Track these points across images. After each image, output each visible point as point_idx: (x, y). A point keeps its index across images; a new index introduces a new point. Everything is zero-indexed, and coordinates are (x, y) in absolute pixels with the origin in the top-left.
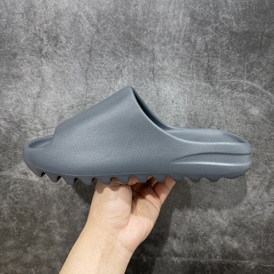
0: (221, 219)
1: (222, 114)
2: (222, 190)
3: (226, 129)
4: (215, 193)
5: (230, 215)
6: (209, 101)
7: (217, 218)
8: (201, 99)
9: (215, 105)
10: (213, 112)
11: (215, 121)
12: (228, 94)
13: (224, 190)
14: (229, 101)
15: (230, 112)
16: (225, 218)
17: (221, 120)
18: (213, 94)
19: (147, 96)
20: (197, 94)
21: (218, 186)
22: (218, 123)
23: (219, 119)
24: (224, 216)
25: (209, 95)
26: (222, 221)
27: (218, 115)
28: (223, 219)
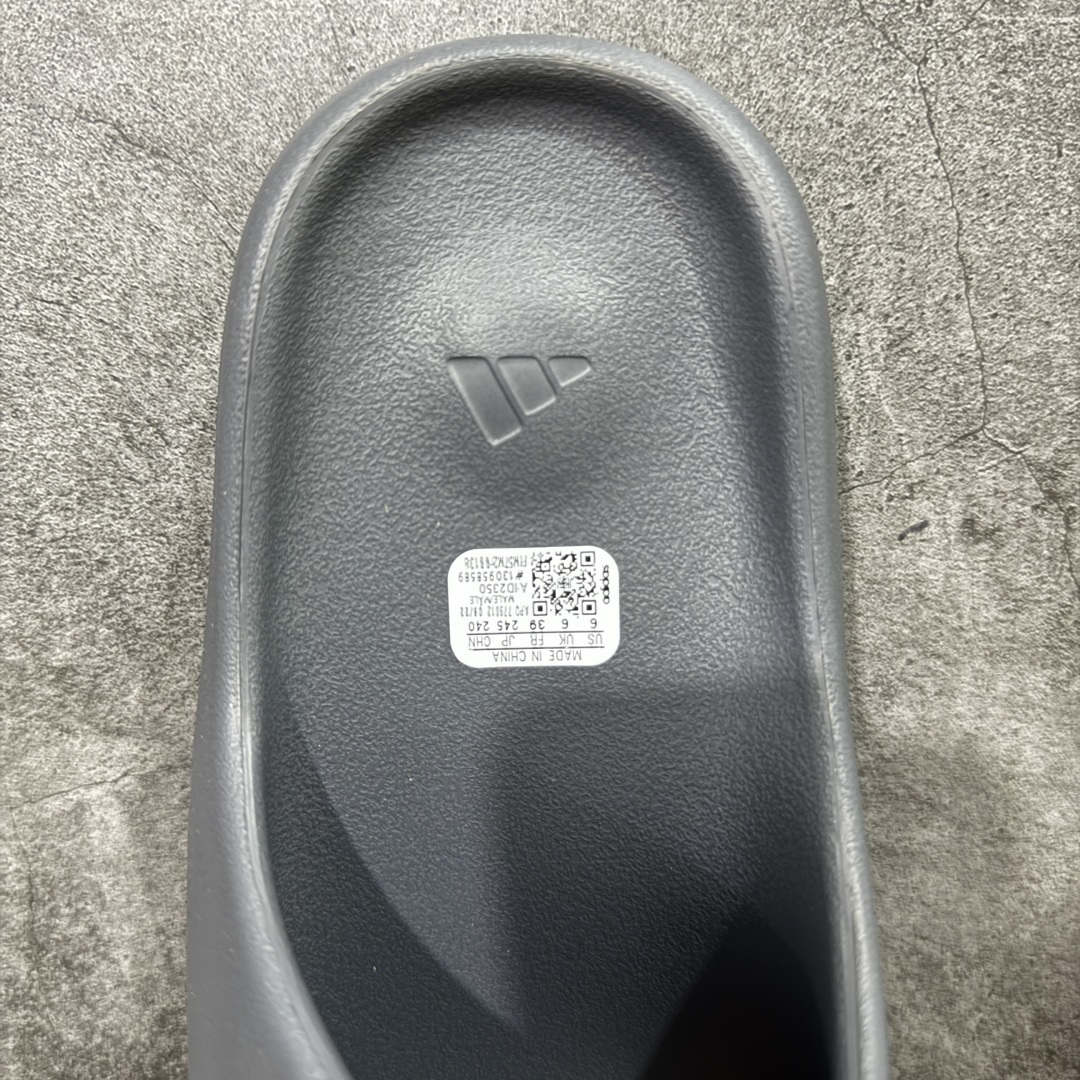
0: (943, 1031)
1: (927, 205)
2: (950, 831)
3: (968, 332)
4: (892, 852)
5: (1010, 996)
6: (803, 87)
7: (911, 1028)
8: (739, 78)
9: (860, 129)
10: (850, 193)
11: (872, 272)
12: (970, 20)
13: (963, 826)
14: (983, 77)
15: (992, 185)
16: (972, 1024)
17: (923, 257)
18: (843, 23)
19: (250, 82)
20: (697, 36)
21: (914, 797)
22: (898, 286)
23: (901, 247)
24: (962, 1006)
25: (804, 30)
26: (948, 1043)
27: (893, 211)
28: (956, 1029)
